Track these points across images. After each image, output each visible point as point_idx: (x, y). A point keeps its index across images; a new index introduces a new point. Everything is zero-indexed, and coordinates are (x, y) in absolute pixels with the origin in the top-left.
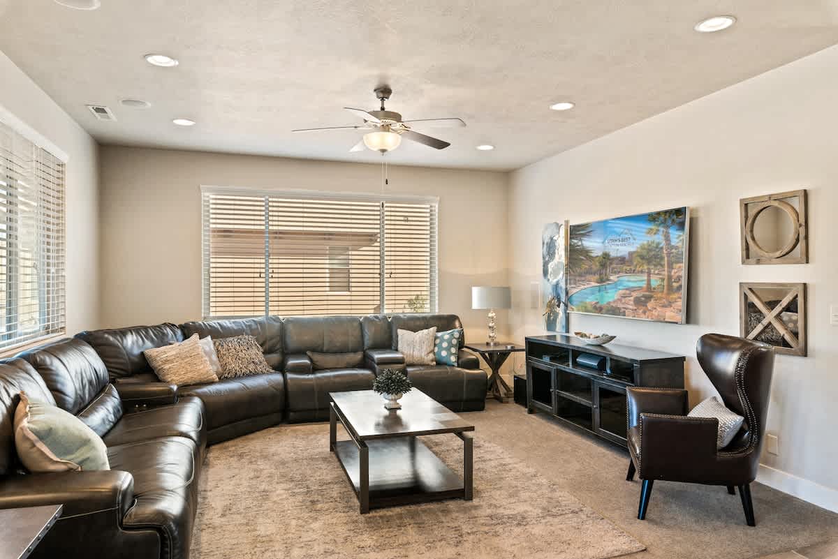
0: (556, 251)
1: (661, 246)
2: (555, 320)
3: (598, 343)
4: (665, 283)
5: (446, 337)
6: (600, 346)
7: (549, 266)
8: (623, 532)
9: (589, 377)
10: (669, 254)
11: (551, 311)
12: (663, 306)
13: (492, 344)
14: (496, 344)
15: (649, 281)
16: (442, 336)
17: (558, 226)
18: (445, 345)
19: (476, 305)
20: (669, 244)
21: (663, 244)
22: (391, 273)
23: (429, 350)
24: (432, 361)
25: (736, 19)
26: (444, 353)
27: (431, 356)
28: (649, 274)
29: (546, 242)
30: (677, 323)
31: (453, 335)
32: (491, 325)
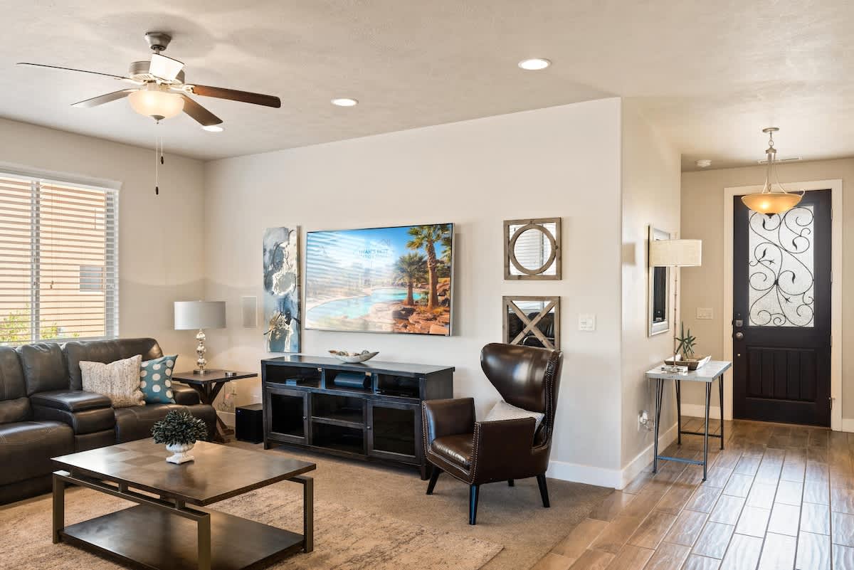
0: (285, 260)
1: (424, 259)
2: (282, 339)
3: (358, 361)
4: (430, 296)
5: (157, 367)
6: (359, 363)
7: (274, 276)
8: (474, 539)
9: (361, 396)
10: (433, 269)
11: (277, 329)
12: (427, 320)
13: (202, 372)
14: (206, 372)
15: (410, 294)
16: (150, 367)
17: (288, 233)
18: (156, 377)
19: (180, 324)
20: (434, 257)
21: (427, 258)
22: (53, 283)
23: (134, 387)
24: (140, 400)
25: (551, 63)
26: (156, 389)
27: (139, 394)
28: (411, 287)
29: (268, 250)
30: (444, 335)
31: (165, 364)
32: (200, 348)
